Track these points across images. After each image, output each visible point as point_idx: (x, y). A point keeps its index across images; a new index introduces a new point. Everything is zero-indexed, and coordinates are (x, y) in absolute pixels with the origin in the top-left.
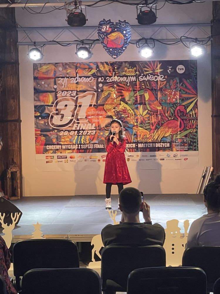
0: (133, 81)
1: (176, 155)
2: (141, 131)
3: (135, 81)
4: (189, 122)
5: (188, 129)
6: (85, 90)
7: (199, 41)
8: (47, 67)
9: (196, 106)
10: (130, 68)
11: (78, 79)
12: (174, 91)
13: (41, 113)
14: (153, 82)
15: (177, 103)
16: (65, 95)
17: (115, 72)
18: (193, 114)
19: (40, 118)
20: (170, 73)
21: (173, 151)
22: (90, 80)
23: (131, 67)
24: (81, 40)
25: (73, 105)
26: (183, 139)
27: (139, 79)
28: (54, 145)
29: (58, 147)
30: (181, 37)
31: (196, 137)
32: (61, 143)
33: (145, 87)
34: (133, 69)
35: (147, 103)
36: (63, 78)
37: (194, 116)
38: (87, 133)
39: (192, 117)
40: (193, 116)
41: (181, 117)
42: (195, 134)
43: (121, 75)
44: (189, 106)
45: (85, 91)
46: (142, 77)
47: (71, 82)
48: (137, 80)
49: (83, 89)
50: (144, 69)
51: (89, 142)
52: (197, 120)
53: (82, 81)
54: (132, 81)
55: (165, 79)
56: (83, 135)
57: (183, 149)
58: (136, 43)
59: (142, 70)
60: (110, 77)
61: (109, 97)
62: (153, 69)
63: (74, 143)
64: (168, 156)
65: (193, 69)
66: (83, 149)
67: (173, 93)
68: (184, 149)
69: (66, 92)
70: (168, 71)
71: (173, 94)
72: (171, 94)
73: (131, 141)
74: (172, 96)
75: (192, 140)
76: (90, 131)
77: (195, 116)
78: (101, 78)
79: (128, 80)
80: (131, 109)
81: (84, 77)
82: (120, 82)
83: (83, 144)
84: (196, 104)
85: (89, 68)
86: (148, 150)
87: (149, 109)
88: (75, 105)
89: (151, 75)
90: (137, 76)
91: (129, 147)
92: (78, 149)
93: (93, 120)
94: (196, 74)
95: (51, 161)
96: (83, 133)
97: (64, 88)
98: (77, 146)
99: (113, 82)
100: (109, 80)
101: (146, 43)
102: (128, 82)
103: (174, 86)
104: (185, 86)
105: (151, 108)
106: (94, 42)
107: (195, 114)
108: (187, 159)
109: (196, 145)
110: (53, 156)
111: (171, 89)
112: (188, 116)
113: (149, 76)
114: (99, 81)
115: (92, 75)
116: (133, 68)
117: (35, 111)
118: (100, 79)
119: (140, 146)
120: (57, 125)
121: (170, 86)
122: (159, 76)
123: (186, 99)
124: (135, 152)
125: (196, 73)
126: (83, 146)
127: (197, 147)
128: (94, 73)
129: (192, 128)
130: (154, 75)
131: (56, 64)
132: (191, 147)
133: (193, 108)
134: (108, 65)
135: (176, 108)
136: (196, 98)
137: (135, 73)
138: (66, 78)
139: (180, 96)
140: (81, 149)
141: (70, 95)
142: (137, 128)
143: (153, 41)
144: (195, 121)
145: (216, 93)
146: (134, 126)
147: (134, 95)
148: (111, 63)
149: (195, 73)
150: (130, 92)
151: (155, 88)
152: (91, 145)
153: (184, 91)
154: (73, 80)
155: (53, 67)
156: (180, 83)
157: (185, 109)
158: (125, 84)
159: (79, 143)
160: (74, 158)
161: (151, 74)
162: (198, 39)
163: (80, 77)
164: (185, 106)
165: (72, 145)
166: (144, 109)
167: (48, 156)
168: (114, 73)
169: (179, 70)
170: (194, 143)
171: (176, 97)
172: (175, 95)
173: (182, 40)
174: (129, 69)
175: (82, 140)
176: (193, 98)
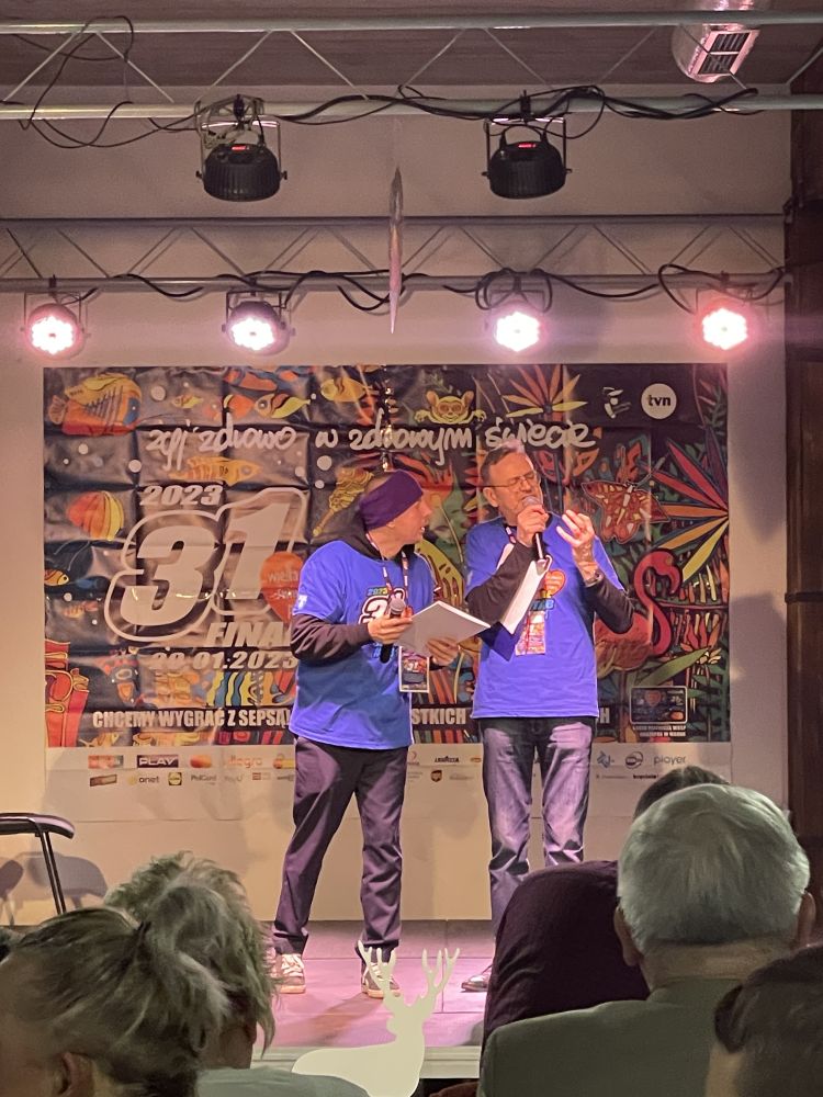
0: (462, 446)
1: (639, 757)
3: (470, 446)
4: (693, 621)
5: (686, 647)
6: (258, 480)
7: (736, 285)
8: (103, 383)
9: (720, 557)
10: (450, 392)
11: (229, 437)
12: (630, 490)
13: (72, 576)
14: (542, 454)
15: (641, 542)
16: (174, 501)
17: (386, 410)
18: (708, 587)
19: (68, 597)
20: (613, 416)
21: (625, 741)
22: (283, 442)
23: (451, 388)
24: (247, 276)
25: (208, 544)
26: (666, 690)
27: (484, 438)
28: (125, 709)
29: (142, 718)
30: (660, 271)
31: (721, 682)
32: (156, 702)
34: (460, 398)
36: (168, 433)
37: (714, 597)
38: (267, 660)
39: (703, 600)
40: (708, 595)
41: (658, 599)
42: (718, 670)
43: (411, 423)
44: (692, 555)
45: (257, 488)
46: (499, 430)
47: (203, 448)
48: (478, 443)
49: (252, 475)
50: (507, 397)
51: (274, 700)
52: (726, 611)
53: (249, 445)
54: (454, 446)
55: (593, 443)
56: (246, 669)
57: (666, 734)
58: (477, 290)
59: (497, 402)
60: (365, 428)
62: (542, 400)
63: (211, 704)
64: (604, 761)
65: (714, 404)
66: (248, 728)
67: (627, 498)
68: (671, 734)
69: (179, 489)
70: (607, 407)
71: (625, 504)
72: (617, 502)
73: (450, 697)
74: (623, 511)
75: (705, 697)
76: (279, 655)
77: (719, 596)
78: (326, 434)
79: (438, 445)
80: (449, 564)
81: (257, 427)
82: (408, 450)
83: (248, 708)
84: (722, 543)
85: (277, 392)
88: (216, 545)
89: (535, 423)
90: (477, 428)
91: (442, 723)
92: (225, 728)
94: (721, 423)
95: (113, 779)
96: (247, 660)
97: (171, 471)
98: (223, 714)
99: (375, 449)
100: (360, 442)
101: (517, 289)
102: (437, 450)
103: (632, 470)
104: (678, 469)
106: (300, 281)
107: (719, 587)
109: (720, 719)
110: (121, 759)
111: (617, 482)
112: (687, 598)
113: (527, 427)
114: (318, 444)
115: (288, 418)
116: (459, 394)
117: (48, 566)
118: (322, 439)
120: (139, 627)
121: (614, 469)
122: (568, 427)
123: (679, 526)
124: (465, 741)
125: (724, 418)
126: (247, 716)
127: (723, 726)
128: (299, 412)
129: (704, 643)
130: (548, 425)
131: (139, 374)
132: (700, 726)
133: (709, 561)
134: (359, 380)
135: (640, 560)
136: (720, 521)
137: (469, 414)
138: (179, 430)
139: (654, 513)
140: (238, 728)
141: (194, 500)
143: (544, 281)
144: (716, 617)
145: (806, 502)
147: (463, 506)
148: (369, 370)
149: (719, 419)
150: (449, 492)
151: (553, 479)
152: (280, 712)
153: (673, 491)
154: (209, 440)
155: (127, 385)
156: (655, 458)
157: (675, 565)
158: (428, 461)
159: (229, 704)
160: (208, 766)
161: (536, 419)
162: (732, 279)
163: (241, 428)
164: (677, 553)
165: (202, 713)
167: (97, 758)
168: (381, 411)
169: (651, 404)
170: (713, 710)
171: (641, 515)
172: (634, 506)
173: (665, 279)
174: (446, 398)
175: (243, 691)
176: (709, 519)
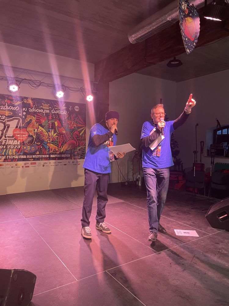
0: (48, 113)
1: (74, 162)
2: (52, 146)
4: (81, 141)
5: (80, 145)
6: (12, 115)
11: (6, 107)
12: (73, 122)
14: (60, 115)
15: (74, 130)
18: (83, 137)
20: (71, 110)
23: (46, 103)
26: (78, 152)
27: (51, 112)
30: (81, 88)
33: (55, 118)
34: (47, 105)
35: (56, 128)
38: (14, 147)
40: (83, 138)
41: (77, 138)
43: (40, 108)
45: (12, 117)
46: (53, 111)
47: (1, 109)
50: (55, 106)
51: (16, 154)
53: (10, 109)
54: (46, 113)
55: (67, 114)
56: (10, 149)
59: (53, 106)
60: (31, 108)
61: (30, 123)
62: (60, 107)
63: (3, 155)
64: (69, 162)
65: (84, 110)
66: (11, 159)
72: (71, 123)
73: (46, 153)
75: (83, 153)
76: (17, 146)
77: (85, 138)
78: (25, 108)
79: (44, 112)
80: (45, 131)
81: (12, 106)
82: (39, 113)
83: (10, 155)
84: (85, 130)
85: (16, 100)
86: (57, 159)
87: (58, 132)
88: (4, 126)
91: (45, 157)
92: (6, 159)
93: (18, 138)
96: (10, 147)
98: (5, 156)
99: (33, 112)
100: (31, 110)
103: (73, 119)
104: (79, 119)
105: (59, 132)
106: (23, 80)
111: (71, 120)
112: (80, 138)
113: (58, 111)
114: (23, 110)
115: (18, 105)
119: (52, 156)
121: (71, 118)
122: (64, 111)
124: (48, 160)
126: (10, 157)
128: (20, 104)
129: (83, 145)
130: (61, 111)
135: (74, 132)
136: (85, 127)
137: (49, 108)
139: (76, 125)
140: (9, 159)
142: (50, 144)
143: (64, 87)
144: (84, 141)
146: (48, 143)
148: (32, 98)
149: (85, 112)
150: (45, 120)
151: (62, 119)
152: (17, 156)
154: (3, 107)
156: (76, 117)
157: (79, 133)
158: (42, 114)
159: (7, 155)
161: (59, 109)
163: (9, 106)
164: (79, 131)
165: (1, 156)
166: (55, 132)
168: (34, 106)
172: (73, 124)
174: (45, 105)
175: (10, 152)
176: (83, 127)
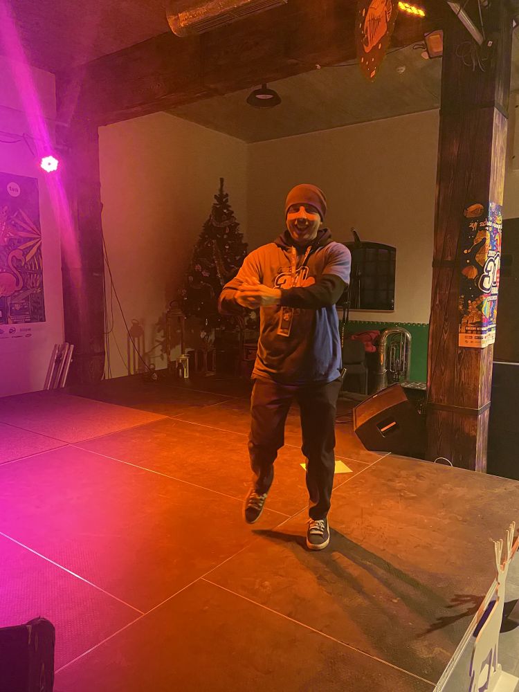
1: (14, 329)
4: (30, 277)
5: (29, 288)
9: (39, 253)
21: (8, 324)
26: (22, 303)
30: (23, 135)
31: (41, 300)
39: (33, 269)
40: (35, 267)
42: (40, 295)
44: (29, 252)
52: (42, 273)
57: (24, 320)
75: (36, 306)
107: (39, 265)
108: (30, 335)
109: (42, 313)
112: (28, 268)
123: (24, 240)
127: (43, 316)
129: (34, 286)
132: (35, 316)
133: (35, 254)
144: (38, 276)
149: (36, 201)
153: (21, 226)
157: (23, 255)
169: (11, 190)
170: (39, 310)
176: (34, 238)
